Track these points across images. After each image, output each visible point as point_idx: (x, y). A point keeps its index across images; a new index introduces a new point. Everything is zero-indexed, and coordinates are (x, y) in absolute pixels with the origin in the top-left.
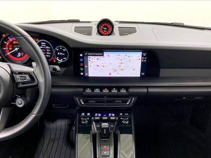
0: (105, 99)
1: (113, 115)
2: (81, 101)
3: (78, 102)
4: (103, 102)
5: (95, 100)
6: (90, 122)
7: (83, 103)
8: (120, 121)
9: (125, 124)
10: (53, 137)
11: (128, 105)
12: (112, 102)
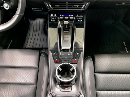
0: (67, 4)
1: (72, 16)
2: (50, 5)
3: (47, 6)
4: (65, 6)
5: (59, 5)
6: (57, 20)
7: (51, 7)
8: (76, 20)
9: (80, 22)
10: (35, 29)
11: (83, 8)
12: (72, 6)
